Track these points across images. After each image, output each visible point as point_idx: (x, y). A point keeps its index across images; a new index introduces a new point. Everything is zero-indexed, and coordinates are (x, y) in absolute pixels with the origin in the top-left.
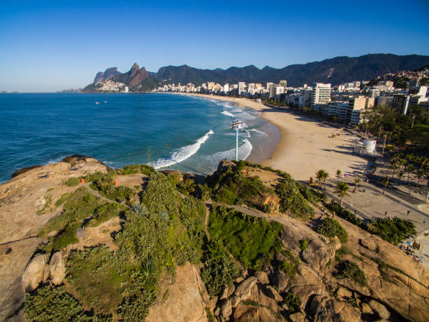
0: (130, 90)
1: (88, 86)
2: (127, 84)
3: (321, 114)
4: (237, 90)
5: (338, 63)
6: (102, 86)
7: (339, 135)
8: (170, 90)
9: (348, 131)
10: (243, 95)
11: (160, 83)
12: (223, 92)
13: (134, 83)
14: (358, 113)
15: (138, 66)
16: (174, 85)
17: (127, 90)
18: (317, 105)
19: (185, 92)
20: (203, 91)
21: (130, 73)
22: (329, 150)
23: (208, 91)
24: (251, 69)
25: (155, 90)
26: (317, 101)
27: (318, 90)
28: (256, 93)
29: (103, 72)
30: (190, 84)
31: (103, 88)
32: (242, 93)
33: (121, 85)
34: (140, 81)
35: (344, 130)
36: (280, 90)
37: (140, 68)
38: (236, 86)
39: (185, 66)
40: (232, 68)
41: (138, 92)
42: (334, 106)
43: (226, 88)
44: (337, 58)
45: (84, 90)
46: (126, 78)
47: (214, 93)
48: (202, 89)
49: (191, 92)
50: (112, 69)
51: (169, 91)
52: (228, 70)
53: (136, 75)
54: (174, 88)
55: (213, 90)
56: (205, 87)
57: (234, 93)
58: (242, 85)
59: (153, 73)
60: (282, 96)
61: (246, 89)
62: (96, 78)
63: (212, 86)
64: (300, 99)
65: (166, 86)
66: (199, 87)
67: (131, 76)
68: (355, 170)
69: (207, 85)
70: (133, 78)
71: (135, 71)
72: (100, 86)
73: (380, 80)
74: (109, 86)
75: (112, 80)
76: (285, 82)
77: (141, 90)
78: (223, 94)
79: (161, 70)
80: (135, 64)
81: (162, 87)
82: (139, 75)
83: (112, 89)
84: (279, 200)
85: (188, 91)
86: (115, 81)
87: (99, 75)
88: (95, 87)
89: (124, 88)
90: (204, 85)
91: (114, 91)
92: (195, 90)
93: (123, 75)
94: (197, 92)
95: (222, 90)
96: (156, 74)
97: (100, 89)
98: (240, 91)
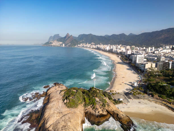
0: (65, 45)
2: (64, 43)
5: (169, 31)
6: (52, 43)
10: (114, 53)
11: (79, 43)
12: (106, 50)
13: (67, 42)
15: (69, 35)
16: (85, 44)
19: (90, 48)
20: (98, 49)
21: (65, 37)
25: (76, 46)
26: (137, 62)
28: (120, 52)
29: (53, 36)
30: (93, 43)
33: (61, 43)
34: (70, 42)
36: (129, 52)
37: (70, 35)
38: (112, 47)
39: (91, 34)
43: (108, 48)
45: (44, 45)
46: (63, 40)
47: (102, 50)
48: (98, 47)
49: (93, 48)
50: (57, 35)
51: (83, 47)
52: (111, 36)
54: (85, 46)
55: (102, 48)
56: (99, 47)
57: (111, 51)
62: (49, 39)
63: (102, 46)
65: (81, 44)
67: (66, 39)
71: (68, 37)
72: (51, 43)
74: (56, 43)
75: (57, 40)
77: (70, 46)
79: (79, 36)
80: (68, 34)
81: (80, 44)
82: (69, 39)
86: (59, 41)
87: (51, 37)
88: (49, 43)
90: (98, 45)
91: (58, 46)
92: (95, 47)
94: (95, 48)
95: (106, 49)
96: (77, 38)
97: (51, 45)
98: (113, 50)
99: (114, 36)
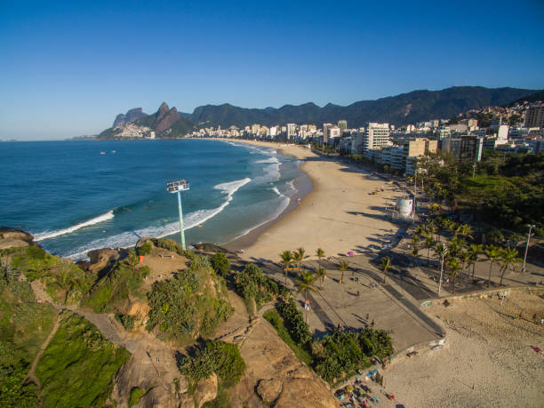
0: (157, 135)
1: (105, 132)
2: (153, 128)
3: (373, 162)
4: (286, 133)
5: (416, 98)
6: (122, 131)
7: (382, 190)
8: (207, 135)
9: (398, 185)
10: (292, 141)
11: (195, 127)
12: (270, 136)
13: (161, 127)
14: (414, 161)
15: (167, 106)
16: (212, 128)
17: (153, 135)
18: (370, 150)
19: (225, 137)
20: (247, 136)
21: (157, 114)
22: (355, 213)
23: (252, 135)
24: (310, 107)
25: (188, 135)
26: (370, 146)
27: (371, 132)
28: (308, 137)
29: (125, 113)
30: (233, 127)
31: (123, 134)
32: (291, 137)
33: (146, 129)
34: (169, 125)
35: (394, 183)
36: (335, 132)
37: (170, 108)
38: (284, 129)
39: (227, 105)
40: (286, 106)
41: (167, 138)
42: (388, 152)
43: (273, 131)
44: (415, 92)
45: (99, 136)
46: (152, 121)
47: (259, 139)
48: (246, 133)
49: (232, 137)
50: (135, 110)
51: (205, 136)
52: (281, 108)
53: (165, 116)
54: (211, 133)
55: (258, 134)
56: (249, 131)
57: (282, 138)
58: (291, 127)
59: (187, 114)
60: (337, 140)
61: (297, 131)
62: (116, 121)
63: (256, 129)
64: (353, 143)
65: (202, 130)
66: (242, 131)
67: (159, 118)
68: (372, 243)
69: (251, 128)
70: (161, 120)
71: (164, 112)
72: (119, 131)
73: (462, 118)
74: (131, 131)
75: (135, 123)
76: (345, 122)
77: (170, 135)
78: (268, 139)
79: (197, 110)
80: (164, 104)
81: (198, 130)
82: (168, 117)
83: (134, 135)
84: (149, 308)
85: (228, 136)
86: (139, 125)
87: (119, 118)
88: (113, 132)
89: (148, 134)
90: (247, 128)
91: (136, 137)
92: (238, 135)
93: (149, 117)
94: (240, 137)
95: (268, 134)
96: (191, 115)
97: (119, 135)
98: (289, 135)
99: (287, 108)
